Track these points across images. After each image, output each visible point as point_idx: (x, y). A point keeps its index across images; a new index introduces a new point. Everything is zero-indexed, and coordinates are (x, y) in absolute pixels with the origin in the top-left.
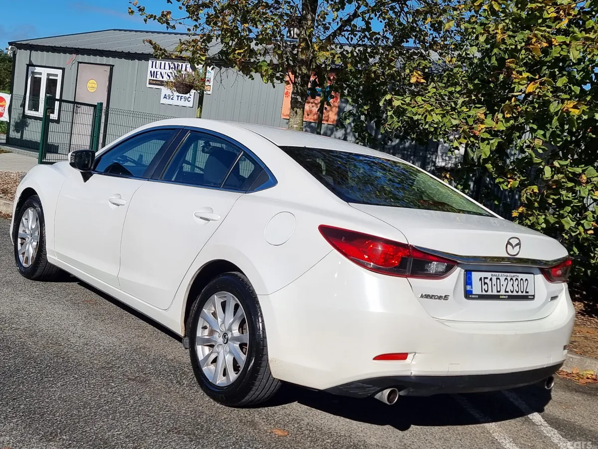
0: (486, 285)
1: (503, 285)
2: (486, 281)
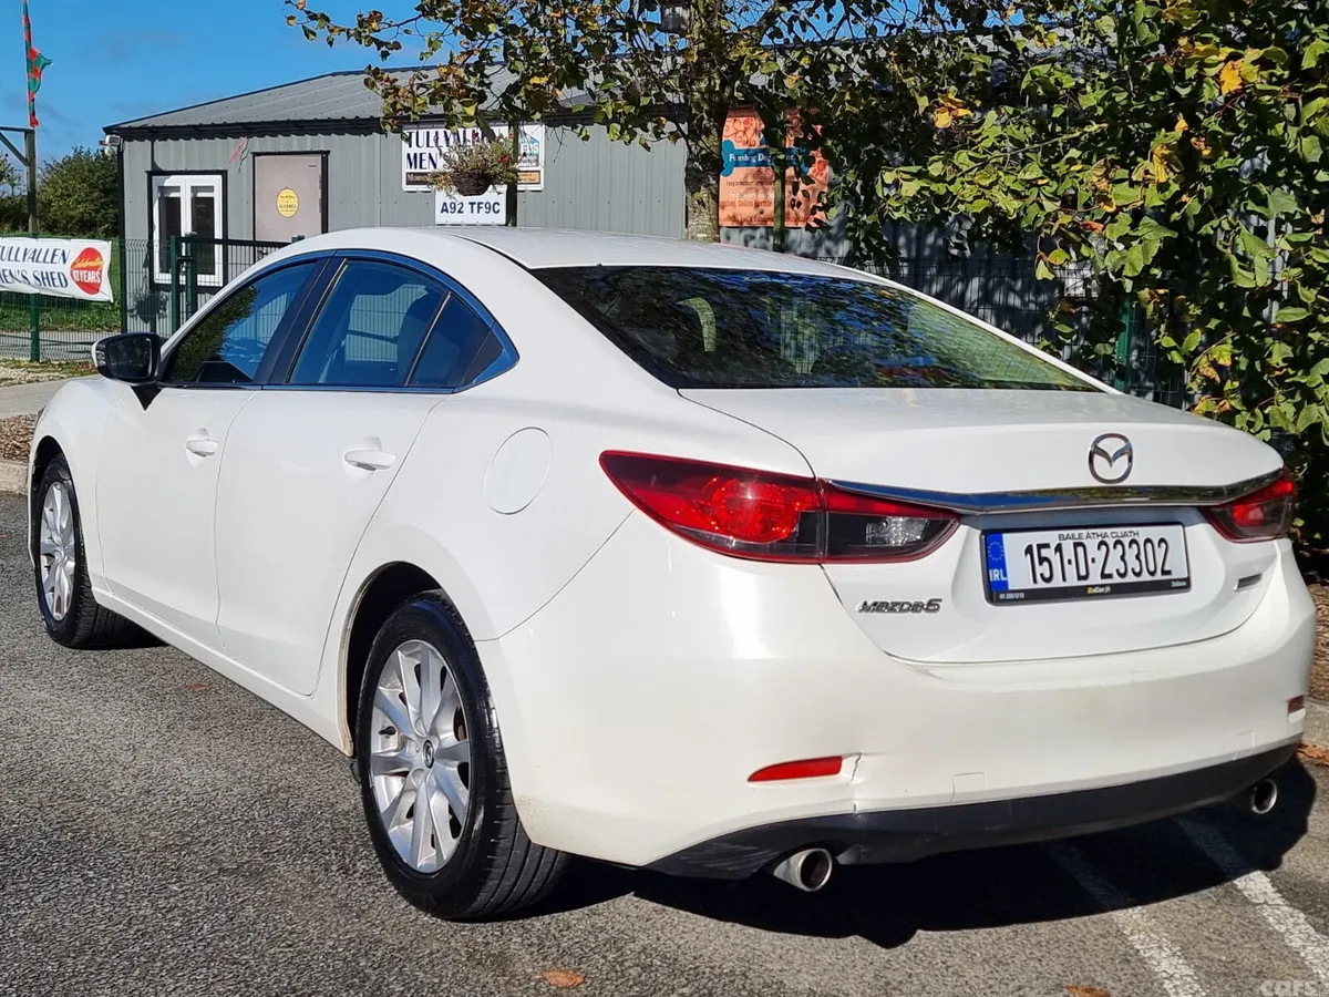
0: (1046, 564)
1: (1093, 560)
2: (1044, 553)
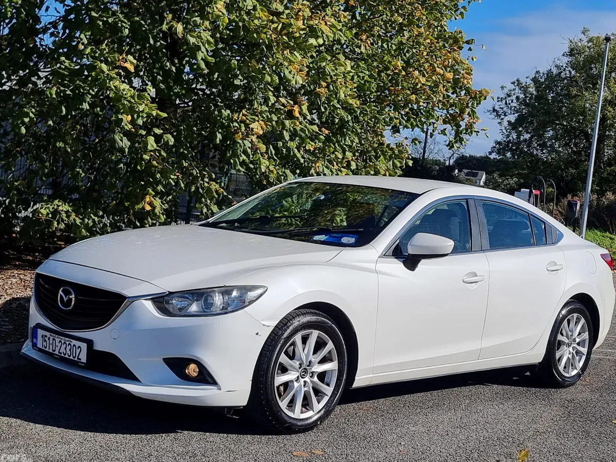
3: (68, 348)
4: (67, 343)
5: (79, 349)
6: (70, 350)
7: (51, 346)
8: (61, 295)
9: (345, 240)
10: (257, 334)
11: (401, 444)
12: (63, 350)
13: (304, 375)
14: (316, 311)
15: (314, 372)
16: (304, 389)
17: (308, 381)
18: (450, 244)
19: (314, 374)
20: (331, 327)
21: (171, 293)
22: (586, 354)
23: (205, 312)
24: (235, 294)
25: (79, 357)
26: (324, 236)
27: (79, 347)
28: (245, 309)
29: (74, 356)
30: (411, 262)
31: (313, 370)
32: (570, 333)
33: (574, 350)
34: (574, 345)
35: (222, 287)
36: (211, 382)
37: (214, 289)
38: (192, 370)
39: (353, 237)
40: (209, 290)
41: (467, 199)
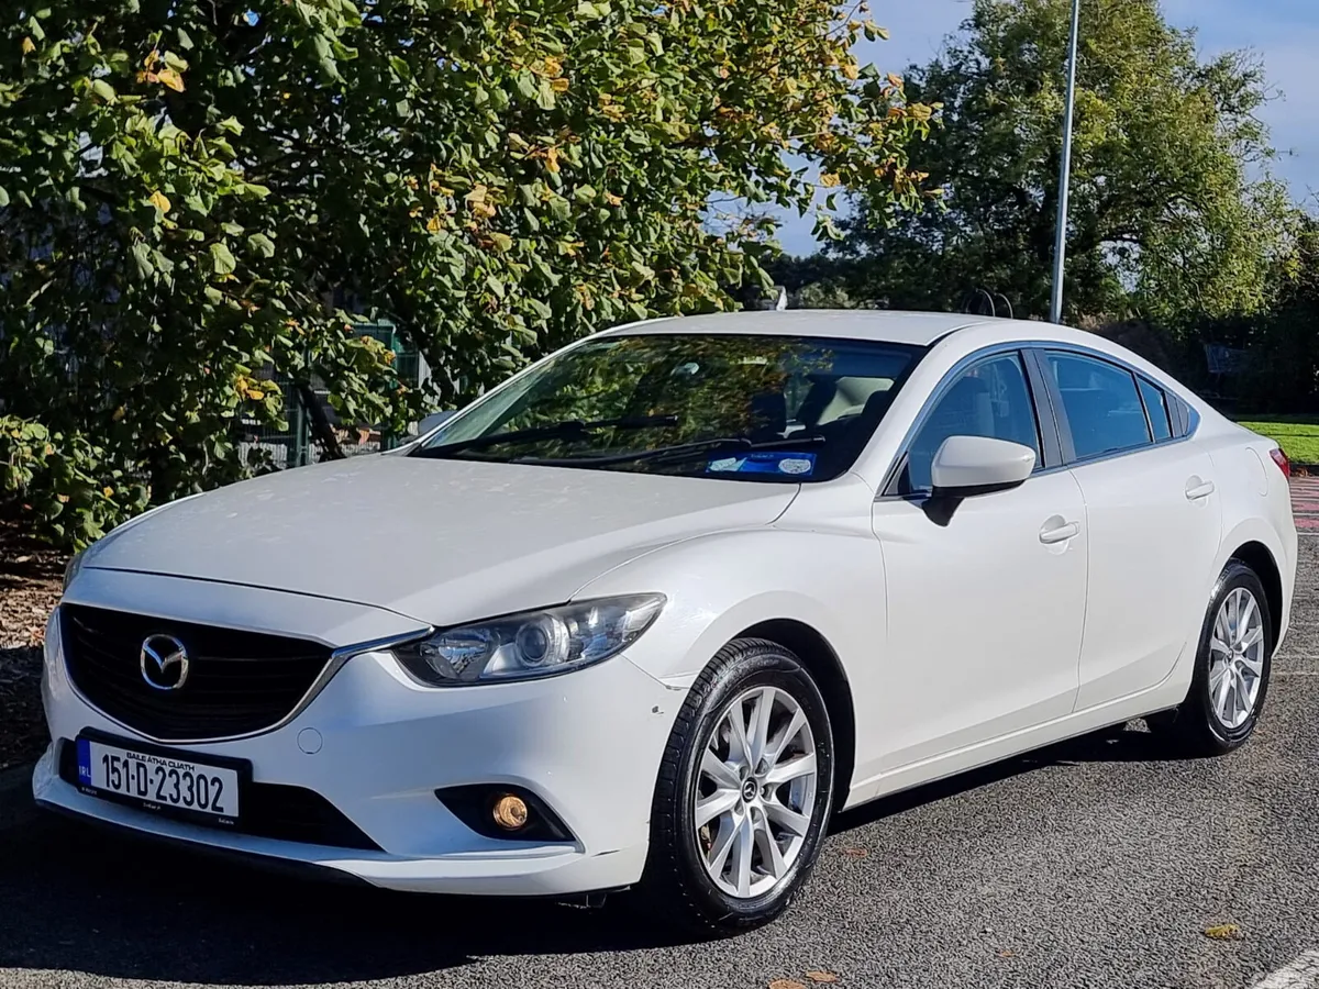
3: (185, 784)
4: (181, 772)
5: (217, 784)
6: (190, 789)
7: (133, 784)
8: (148, 656)
9: (786, 465)
10: (655, 710)
11: (985, 932)
12: (169, 789)
13: (749, 794)
14: (766, 641)
15: (770, 784)
16: (753, 827)
17: (760, 806)
18: (1028, 456)
19: (770, 789)
20: (799, 675)
21: (440, 630)
22: (1260, 675)
23: (524, 668)
24: (593, 620)
25: (218, 805)
26: (734, 459)
27: (215, 780)
28: (623, 653)
29: (203, 802)
30: (941, 505)
31: (769, 779)
32: (1231, 633)
33: (1238, 668)
34: (1239, 658)
35: (564, 604)
36: (562, 836)
37: (546, 611)
38: (509, 811)
39: (803, 458)
40: (534, 614)
41: (1019, 350)
